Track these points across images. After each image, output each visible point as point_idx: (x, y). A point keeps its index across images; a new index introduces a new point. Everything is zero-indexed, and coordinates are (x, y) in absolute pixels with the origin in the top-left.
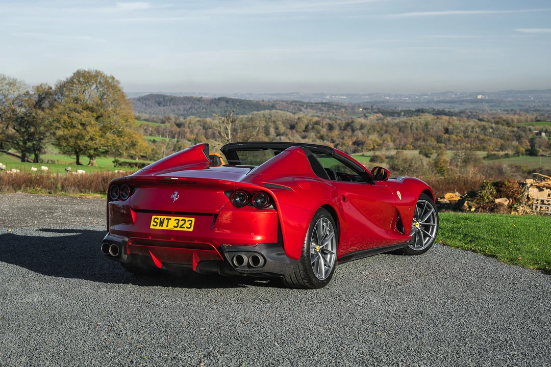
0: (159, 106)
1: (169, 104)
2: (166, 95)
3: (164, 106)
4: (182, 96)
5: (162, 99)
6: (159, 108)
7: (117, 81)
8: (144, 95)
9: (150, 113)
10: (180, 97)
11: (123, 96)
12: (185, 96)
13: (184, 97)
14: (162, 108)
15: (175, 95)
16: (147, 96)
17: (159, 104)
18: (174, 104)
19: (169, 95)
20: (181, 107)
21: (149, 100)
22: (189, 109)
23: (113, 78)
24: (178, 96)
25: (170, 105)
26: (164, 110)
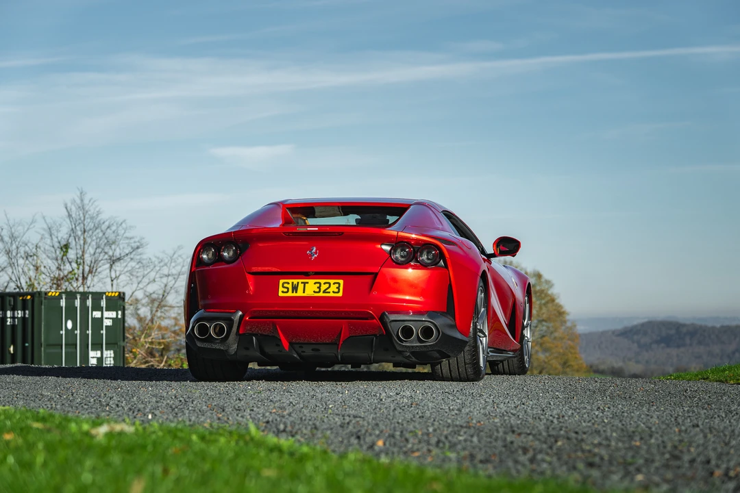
0: (668, 346)
1: (688, 341)
2: (682, 321)
3: (678, 347)
4: (718, 325)
5: (673, 332)
6: (668, 350)
7: (548, 282)
8: (635, 323)
9: (647, 362)
10: (713, 328)
11: (560, 313)
12: (726, 323)
13: (722, 327)
14: (674, 352)
15: (703, 323)
16: (643, 325)
17: (666, 341)
18: (700, 343)
19: (688, 322)
20: (716, 349)
21: (645, 333)
22: (734, 353)
23: (539, 276)
24: (710, 324)
25: (691, 345)
26: (678, 356)
